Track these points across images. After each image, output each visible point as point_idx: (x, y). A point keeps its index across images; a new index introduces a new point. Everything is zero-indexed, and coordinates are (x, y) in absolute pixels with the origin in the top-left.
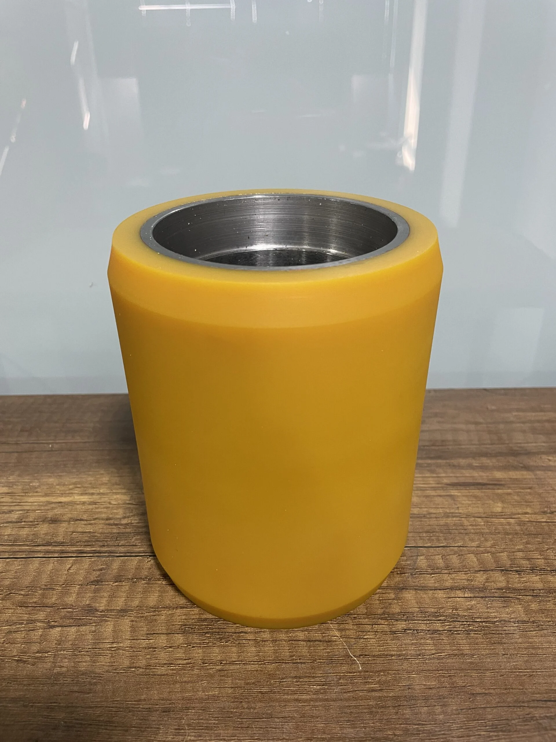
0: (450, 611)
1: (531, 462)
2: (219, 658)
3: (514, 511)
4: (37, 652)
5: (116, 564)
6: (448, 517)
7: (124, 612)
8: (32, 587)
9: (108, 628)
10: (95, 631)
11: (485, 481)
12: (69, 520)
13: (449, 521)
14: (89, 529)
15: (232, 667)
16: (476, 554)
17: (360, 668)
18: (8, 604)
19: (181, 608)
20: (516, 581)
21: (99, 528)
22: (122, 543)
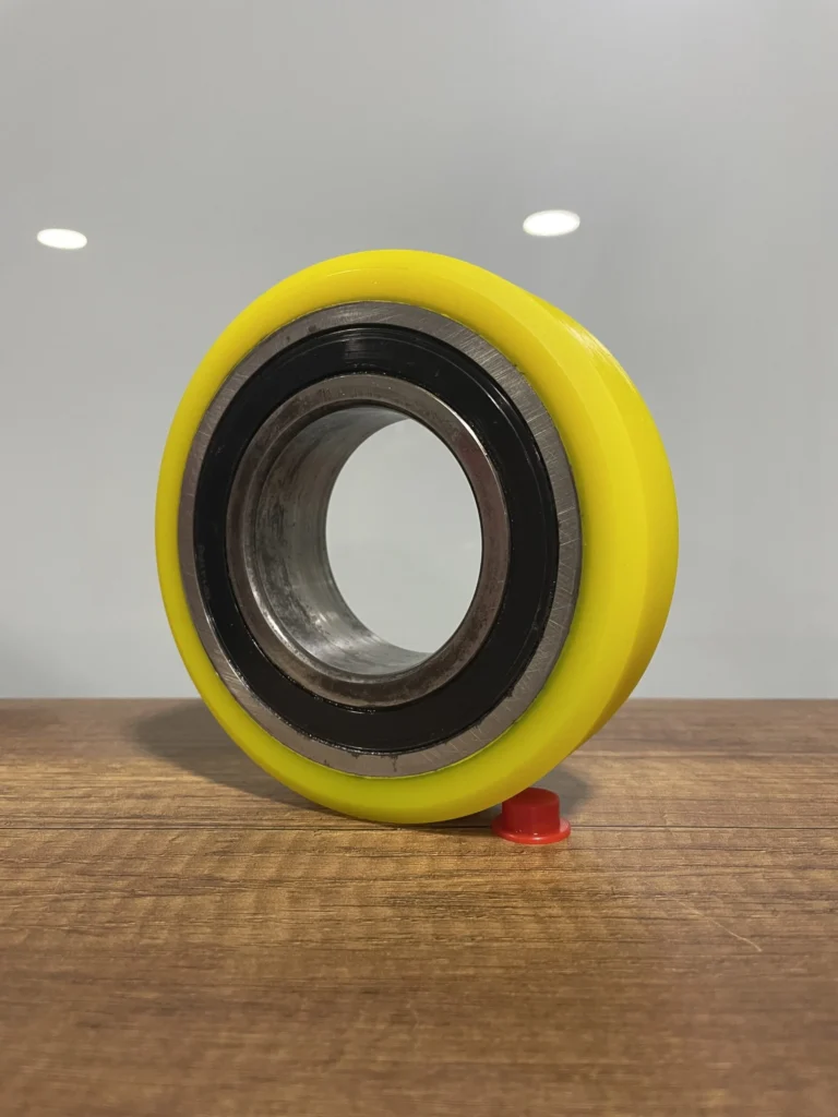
2: (468, 933)
4: (109, 922)
5: (258, 837)
7: (276, 882)
8: (103, 856)
9: (248, 899)
10: (222, 901)
12: (173, 798)
14: (207, 804)
15: (495, 944)
17: (760, 950)
18: (57, 871)
22: (270, 817)
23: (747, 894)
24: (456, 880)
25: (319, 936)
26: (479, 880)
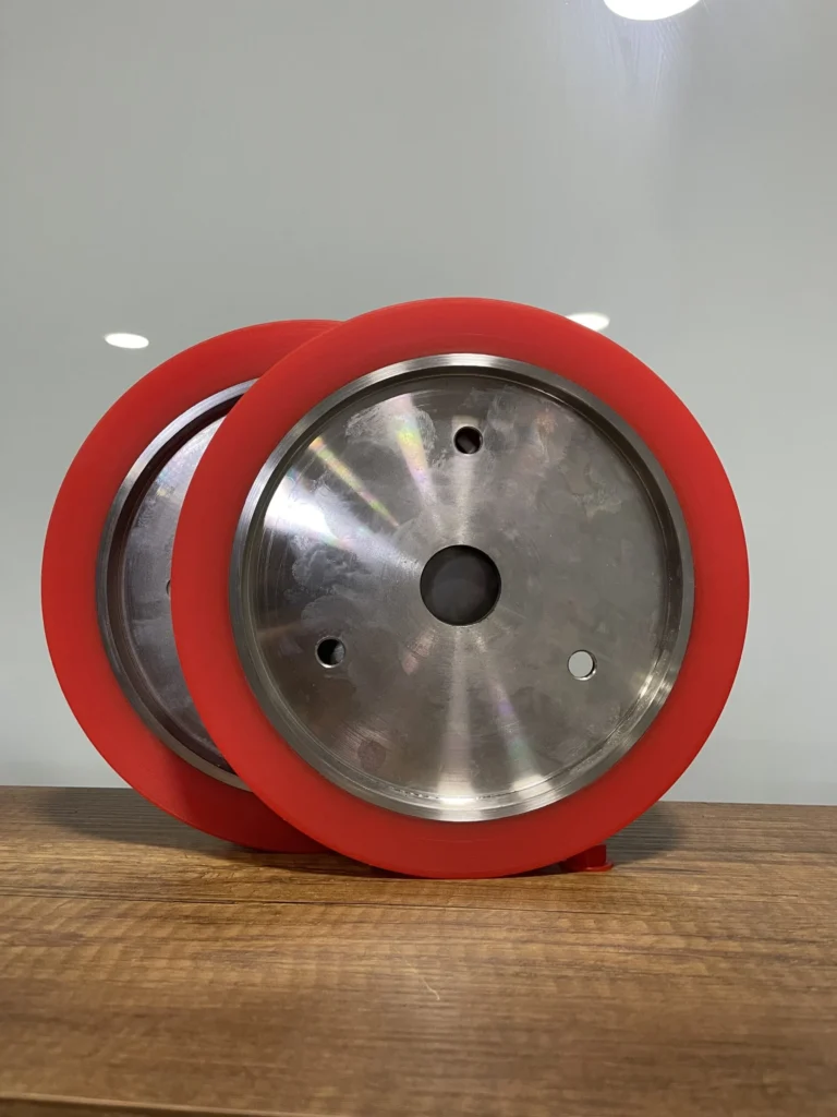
0: (592, 962)
1: (758, 856)
2: (235, 980)
3: (716, 891)
6: (615, 891)
7: (119, 939)
9: (92, 951)
10: (72, 951)
11: (682, 868)
12: (78, 872)
13: (615, 894)
14: (104, 879)
15: (250, 988)
16: (647, 921)
17: (439, 999)
19: (200, 940)
20: (701, 944)
21: (116, 879)
22: (141, 891)
23: (465, 960)
24: (254, 942)
25: (128, 978)
26: (270, 943)
